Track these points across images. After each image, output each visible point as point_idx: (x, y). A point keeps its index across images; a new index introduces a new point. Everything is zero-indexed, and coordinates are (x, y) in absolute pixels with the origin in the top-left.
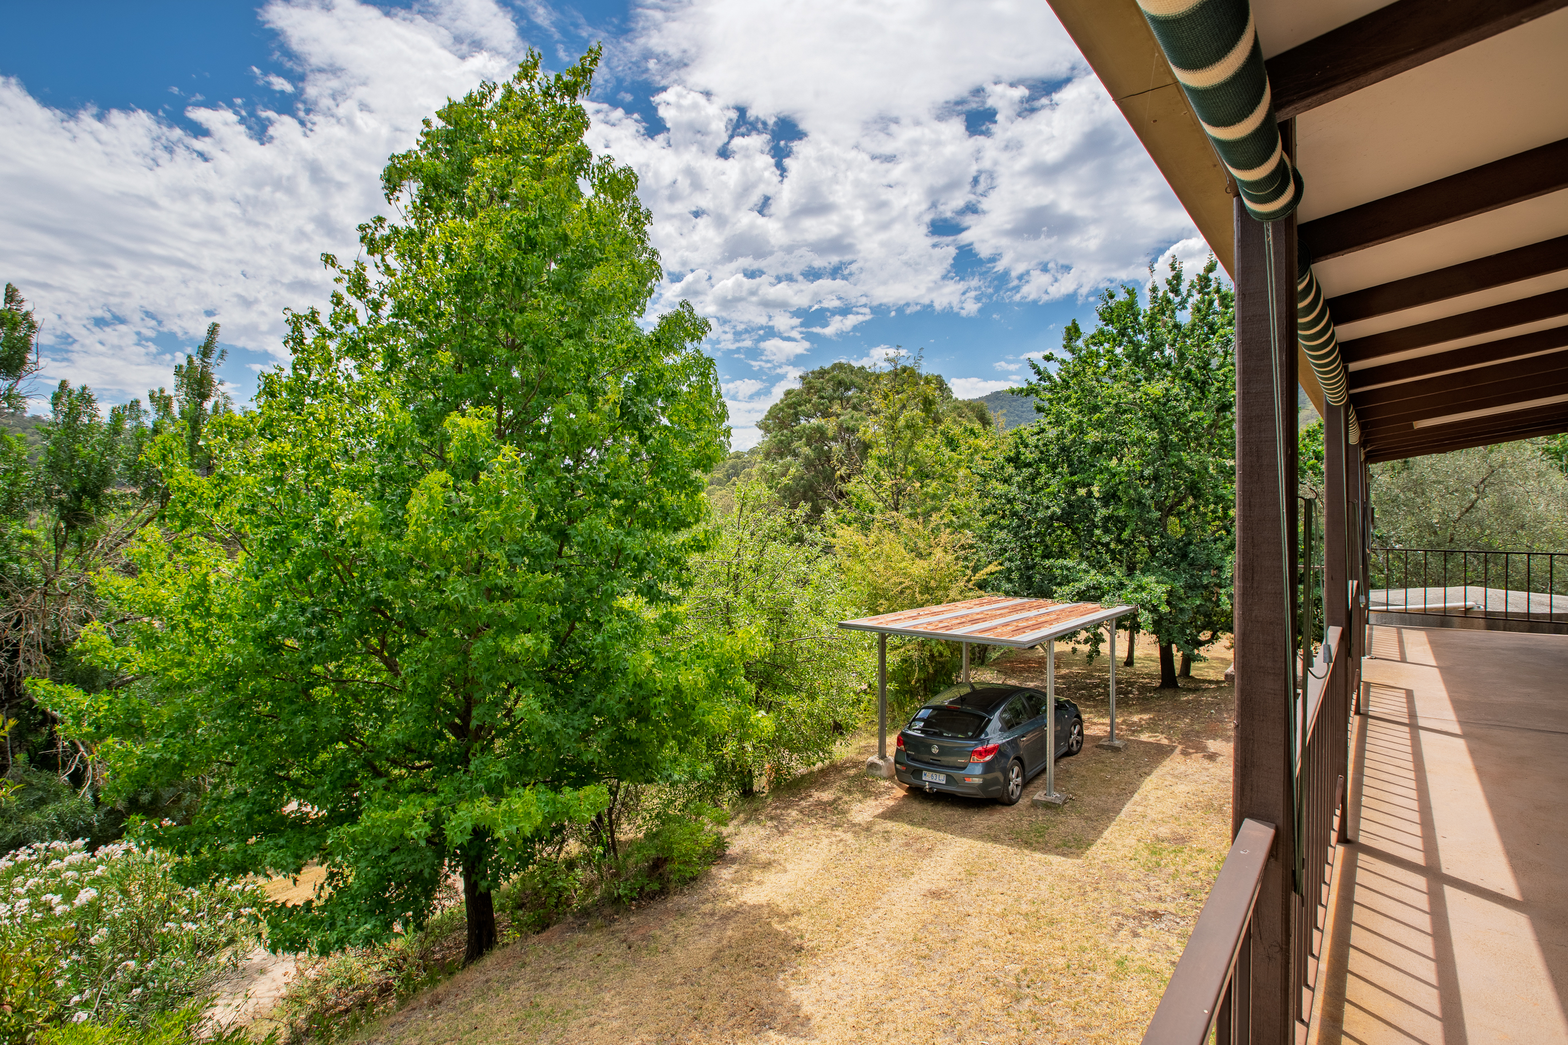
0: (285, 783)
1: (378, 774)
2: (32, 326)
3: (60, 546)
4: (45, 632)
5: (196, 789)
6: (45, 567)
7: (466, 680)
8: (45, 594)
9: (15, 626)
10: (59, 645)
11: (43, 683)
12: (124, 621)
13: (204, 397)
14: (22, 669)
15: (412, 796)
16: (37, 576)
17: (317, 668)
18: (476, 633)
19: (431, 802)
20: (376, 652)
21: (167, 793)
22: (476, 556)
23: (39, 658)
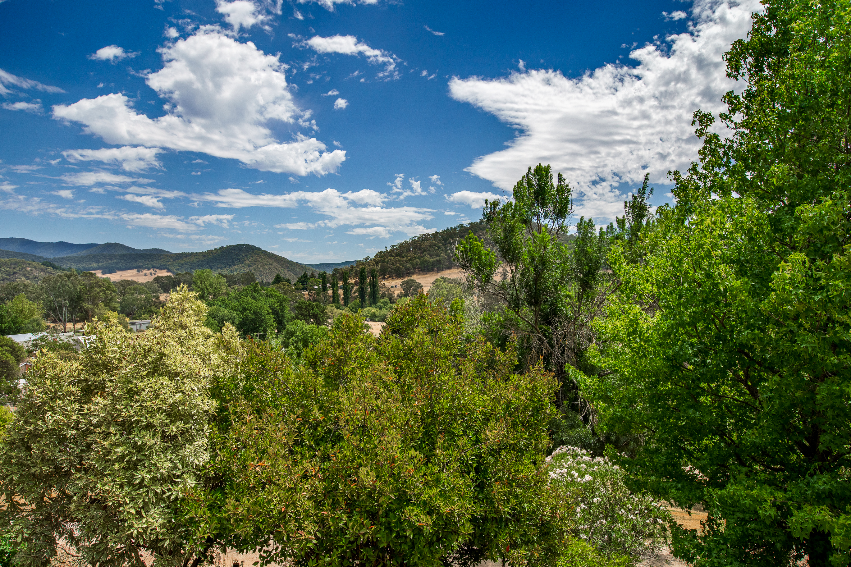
0: (682, 452)
1: (743, 464)
2: (569, 191)
3: (580, 300)
4: (574, 343)
5: (636, 440)
6: (575, 311)
7: (814, 413)
8: (575, 324)
9: (564, 338)
10: (579, 350)
11: (572, 367)
12: (605, 341)
13: (642, 217)
14: (566, 359)
15: (765, 485)
16: (572, 315)
17: (703, 385)
18: (822, 377)
19: (779, 494)
20: (742, 381)
21: (623, 439)
22: (824, 318)
23: (572, 355)
